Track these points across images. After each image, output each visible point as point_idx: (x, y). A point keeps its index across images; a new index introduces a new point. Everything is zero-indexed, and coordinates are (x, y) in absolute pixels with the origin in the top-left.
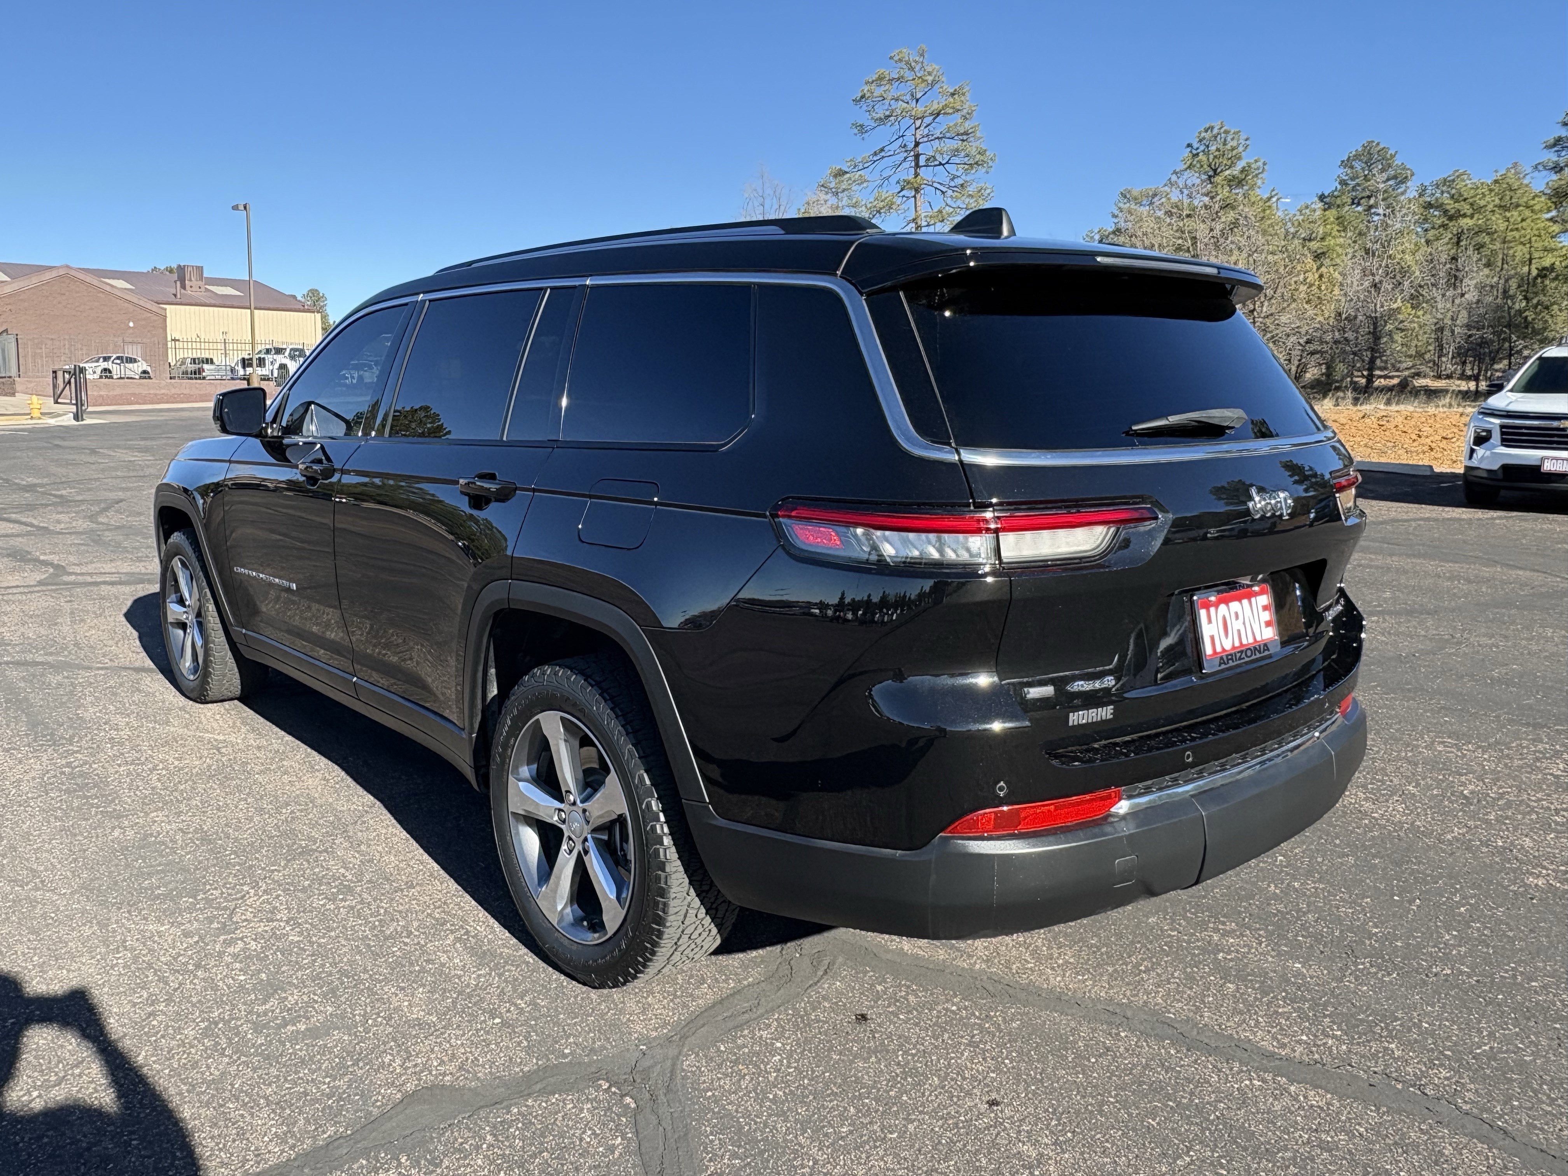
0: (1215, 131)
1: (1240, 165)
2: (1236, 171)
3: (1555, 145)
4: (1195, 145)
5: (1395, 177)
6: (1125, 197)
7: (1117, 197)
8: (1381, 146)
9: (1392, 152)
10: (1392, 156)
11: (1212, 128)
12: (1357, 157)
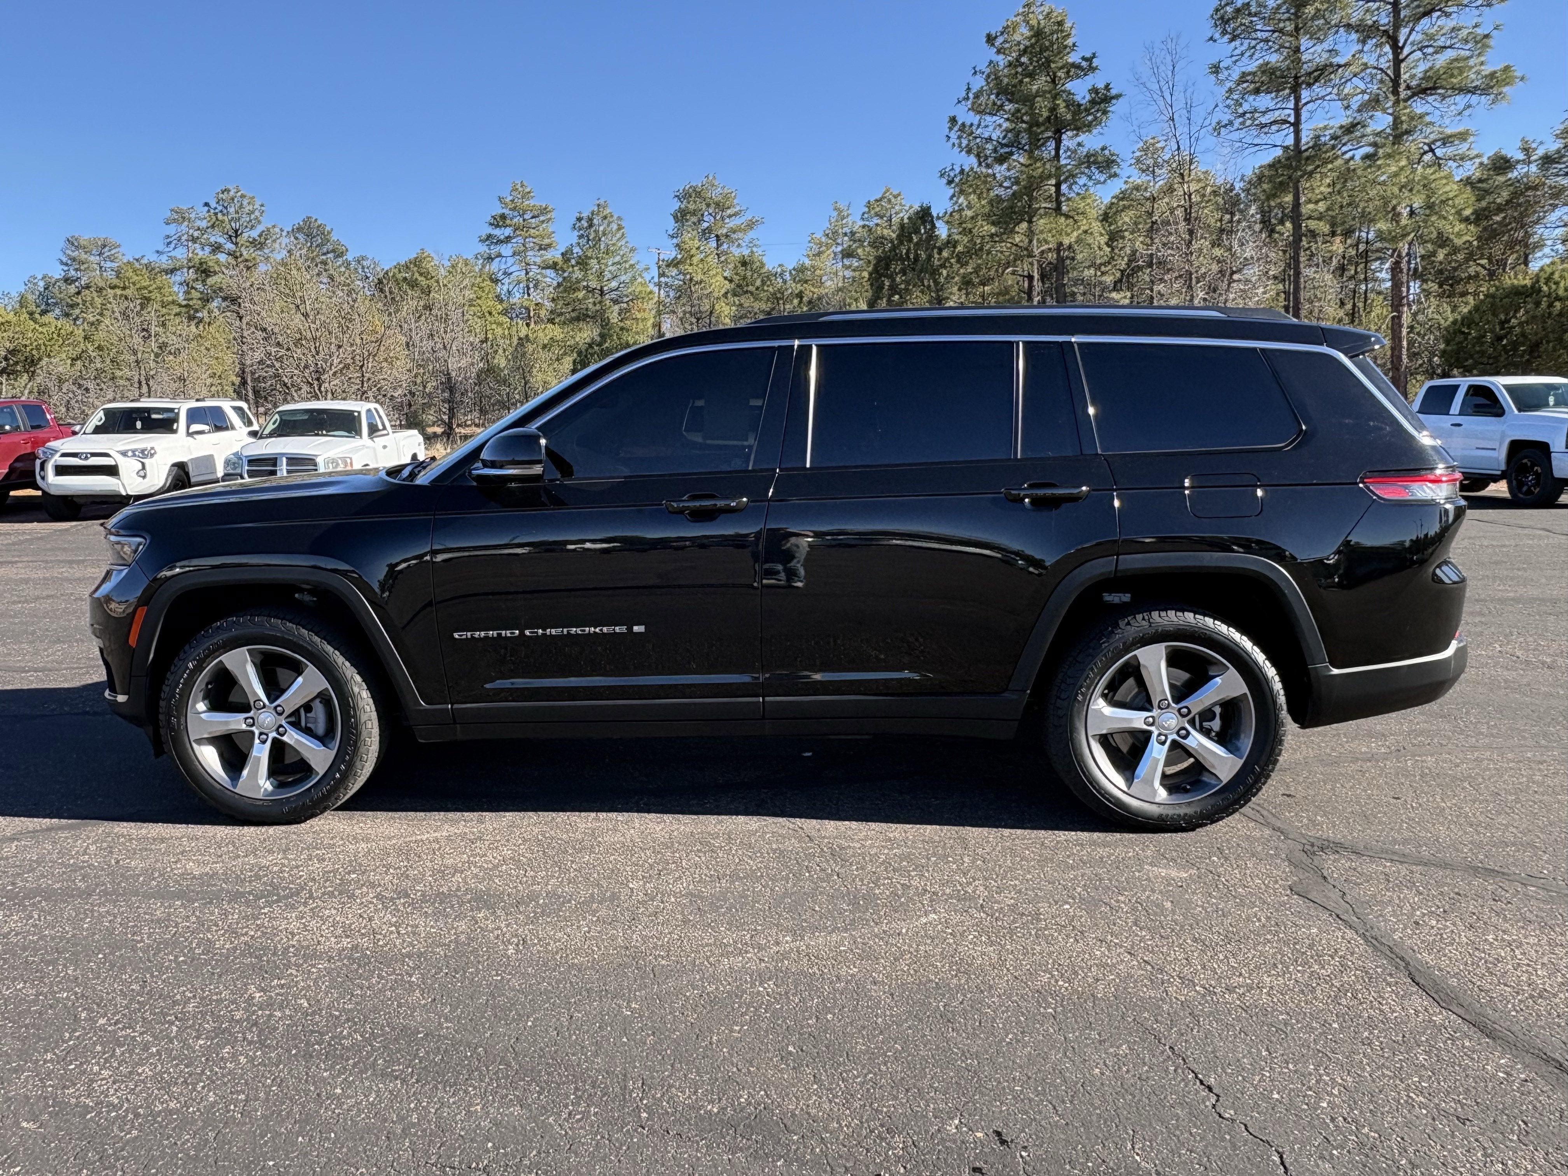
0: (232, 193)
1: (260, 229)
2: (255, 234)
3: (487, 239)
4: (213, 204)
5: (333, 251)
6: (73, 244)
7: (62, 244)
8: (319, 222)
9: (328, 228)
10: (329, 233)
11: (228, 191)
12: (300, 229)
